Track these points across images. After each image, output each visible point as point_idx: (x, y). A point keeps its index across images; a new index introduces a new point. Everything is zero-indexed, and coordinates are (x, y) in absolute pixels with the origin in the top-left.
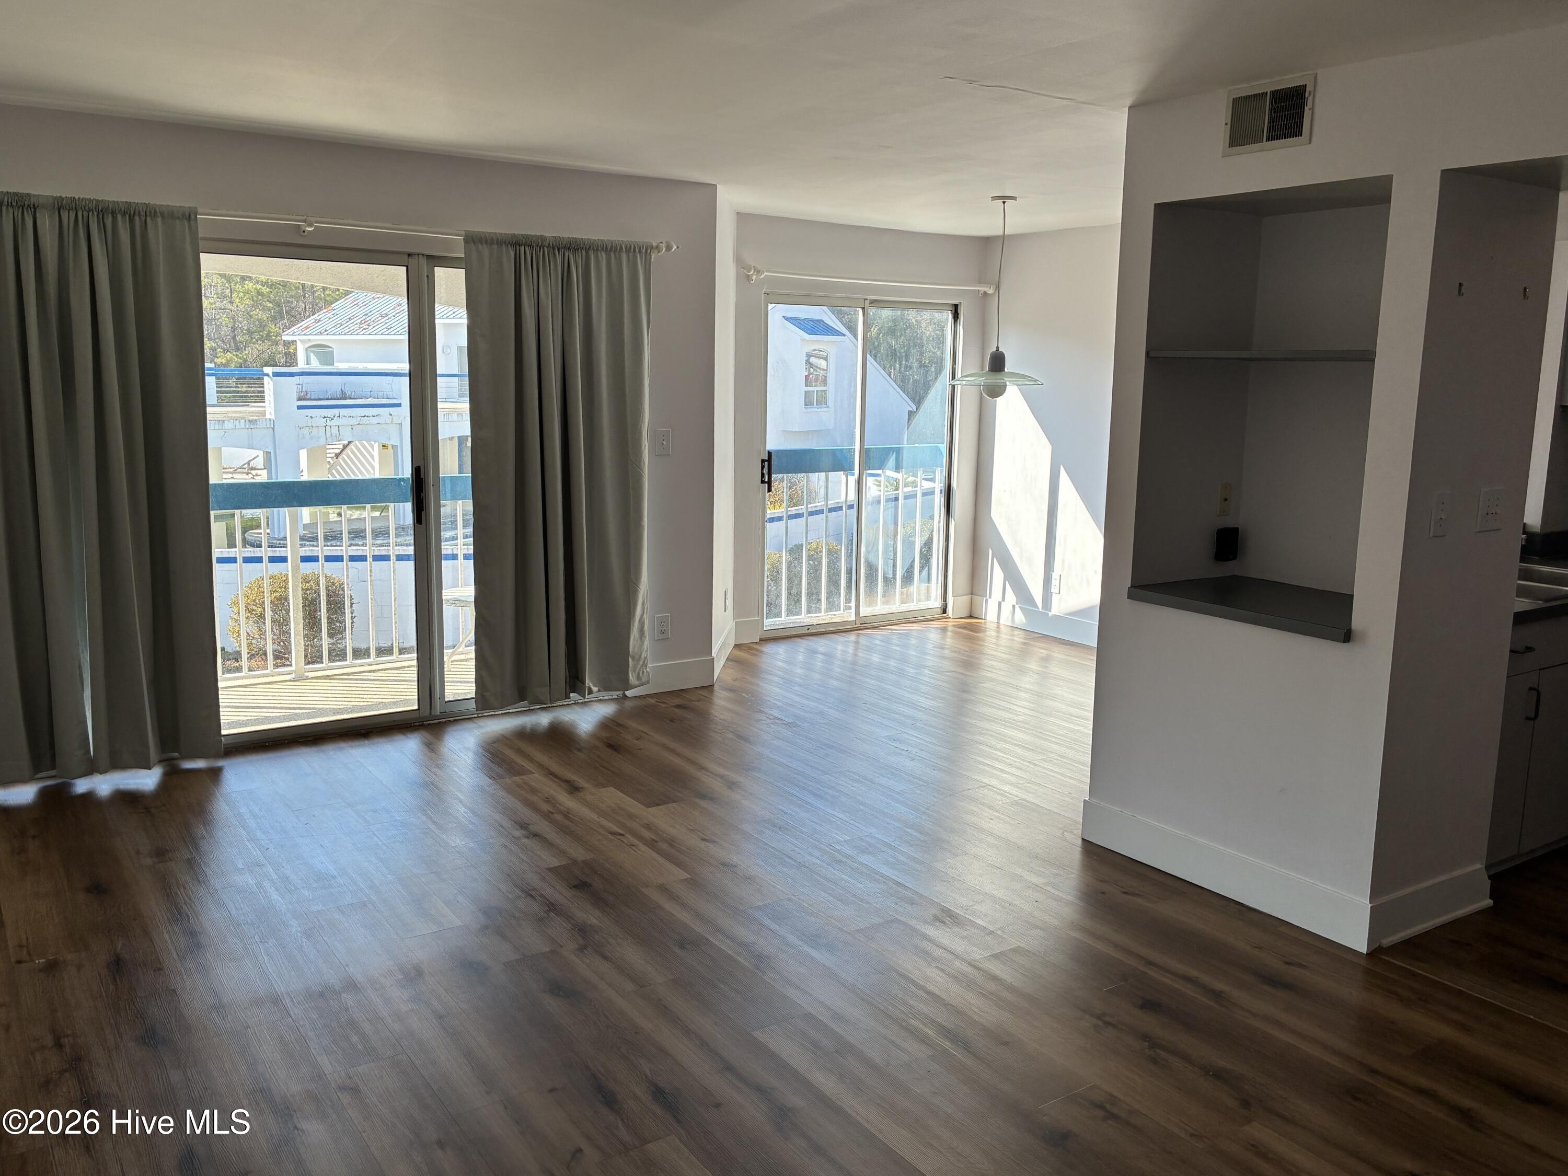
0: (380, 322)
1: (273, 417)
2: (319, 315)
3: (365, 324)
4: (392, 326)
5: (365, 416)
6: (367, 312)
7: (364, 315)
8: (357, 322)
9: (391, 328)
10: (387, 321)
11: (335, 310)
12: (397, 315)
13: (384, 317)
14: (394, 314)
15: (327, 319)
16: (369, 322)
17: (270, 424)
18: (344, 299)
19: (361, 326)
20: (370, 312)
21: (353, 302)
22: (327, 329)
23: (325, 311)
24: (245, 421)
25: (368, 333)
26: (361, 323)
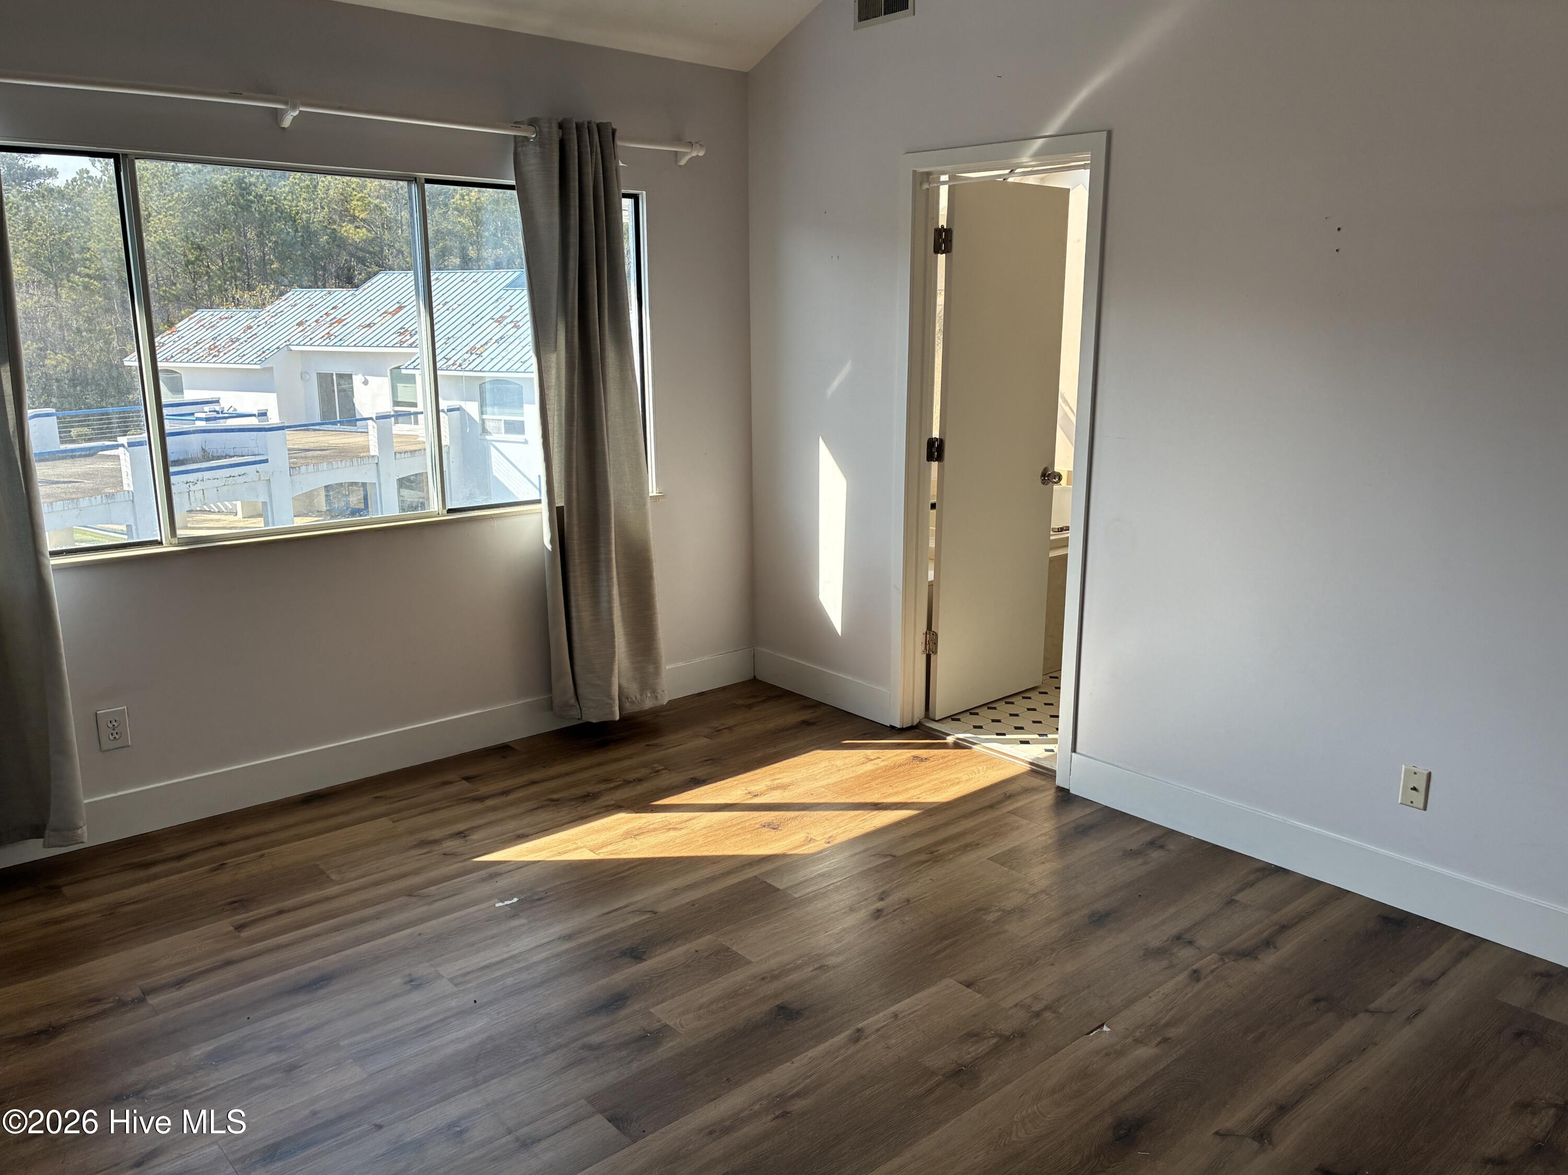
0: (231, 348)
1: (131, 489)
2: (162, 338)
3: (214, 350)
4: (245, 353)
5: (230, 476)
6: (215, 336)
7: (213, 339)
8: (206, 347)
9: (244, 355)
10: (240, 347)
11: (179, 331)
12: (249, 340)
13: (235, 342)
14: (245, 338)
15: (172, 343)
16: (219, 347)
17: (129, 496)
18: (188, 319)
19: (211, 352)
20: (219, 335)
21: (198, 323)
22: (174, 355)
23: (168, 332)
24: (102, 497)
25: (219, 361)
26: (210, 349)
